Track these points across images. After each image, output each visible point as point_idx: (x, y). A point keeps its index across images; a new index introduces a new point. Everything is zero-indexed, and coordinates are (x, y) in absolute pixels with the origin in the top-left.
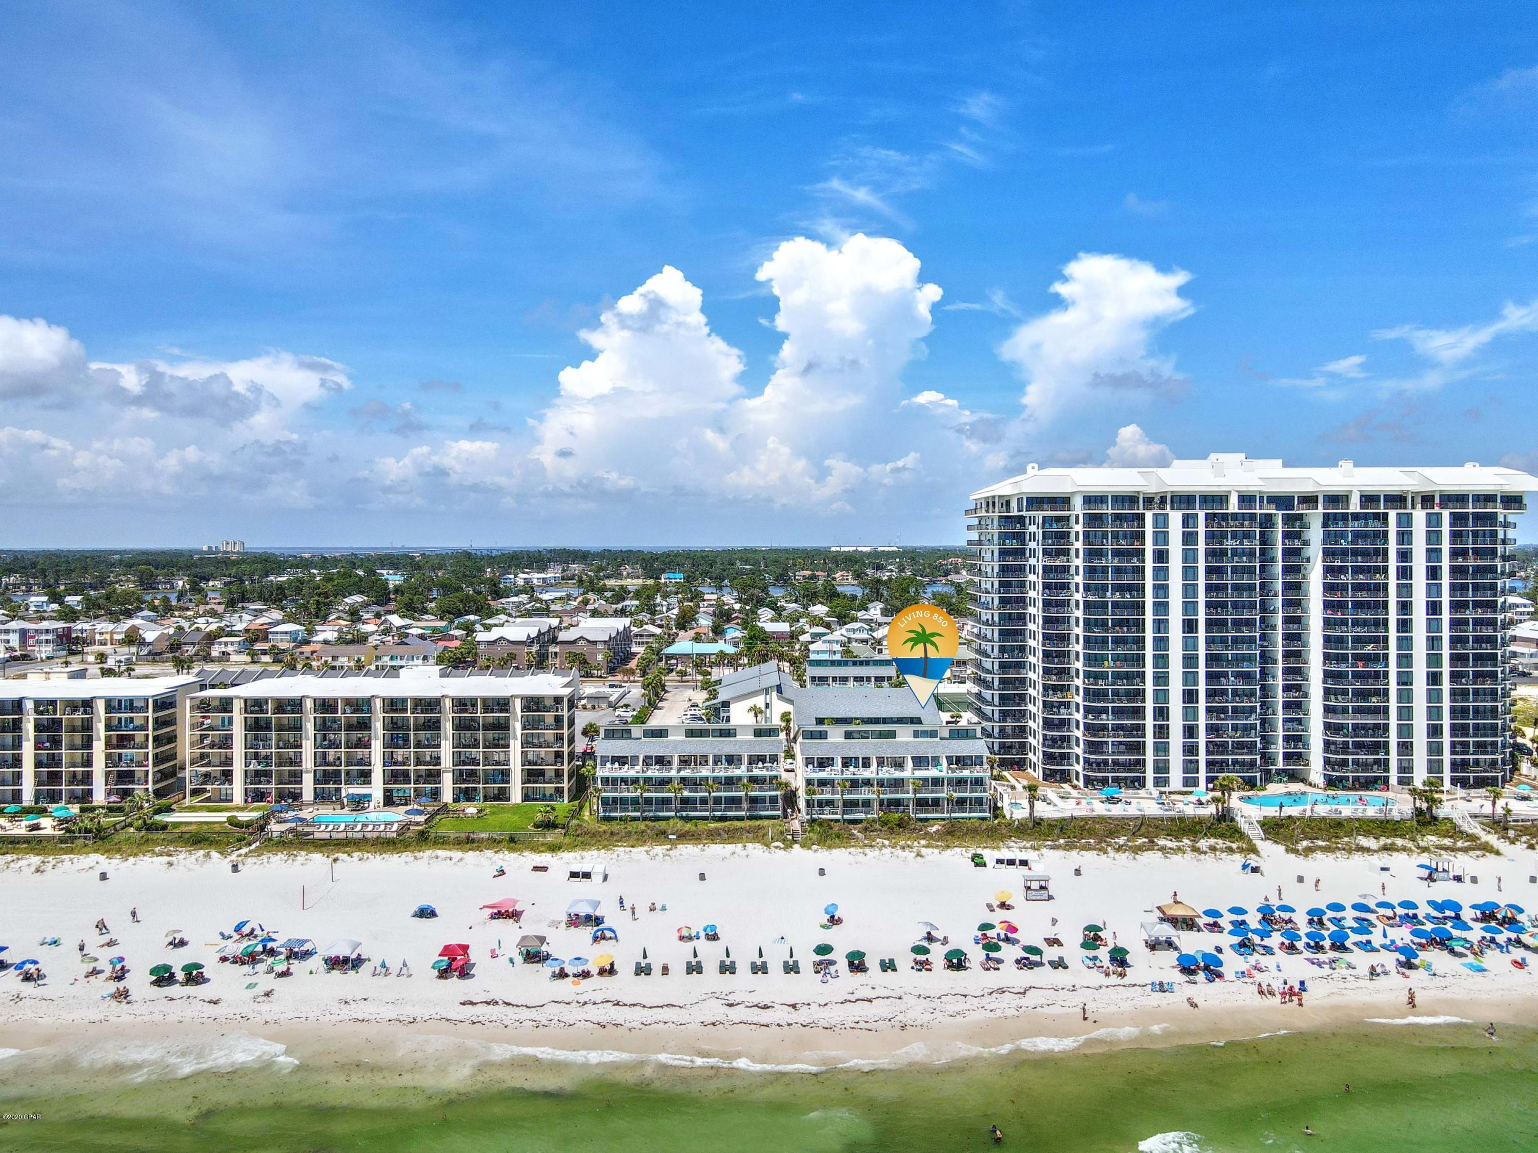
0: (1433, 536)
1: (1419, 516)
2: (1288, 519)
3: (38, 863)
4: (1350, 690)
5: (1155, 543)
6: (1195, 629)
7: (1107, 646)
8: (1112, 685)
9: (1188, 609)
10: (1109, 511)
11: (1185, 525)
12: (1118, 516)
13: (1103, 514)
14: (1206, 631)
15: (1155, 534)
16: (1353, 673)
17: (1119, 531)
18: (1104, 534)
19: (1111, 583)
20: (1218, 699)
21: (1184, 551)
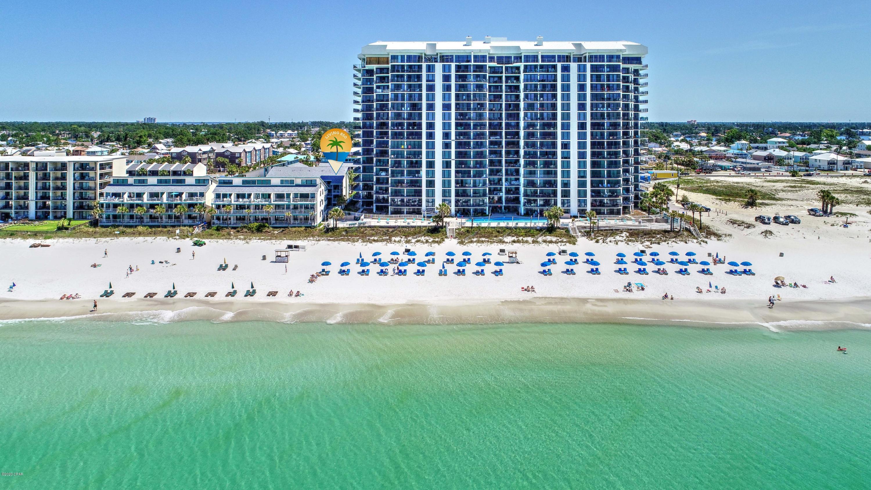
0: (581, 78)
1: (574, 66)
4: (539, 161)
5: (427, 81)
6: (450, 128)
7: (404, 137)
8: (407, 158)
9: (446, 117)
10: (406, 64)
11: (444, 70)
12: (410, 67)
13: (402, 65)
14: (456, 129)
15: (428, 76)
16: (540, 152)
17: (411, 75)
18: (402, 76)
19: (405, 102)
20: (463, 166)
21: (444, 85)
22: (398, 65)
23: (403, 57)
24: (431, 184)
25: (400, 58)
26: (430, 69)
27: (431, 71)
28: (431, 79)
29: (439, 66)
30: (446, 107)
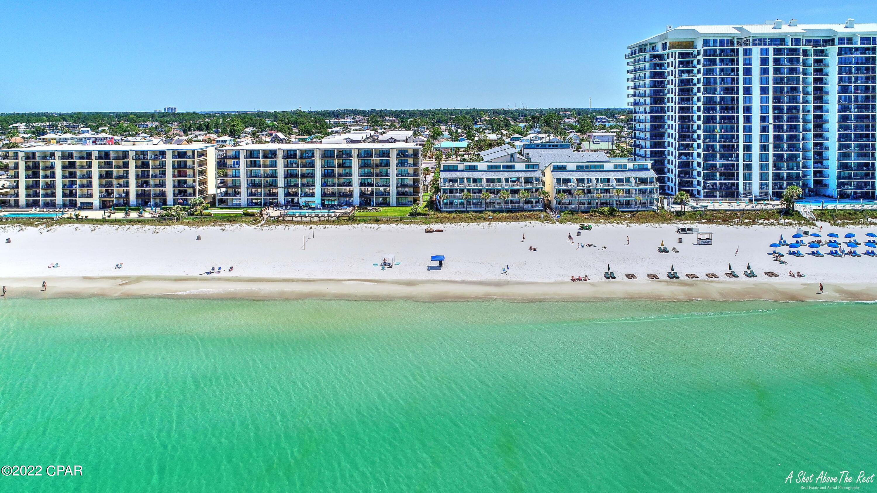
2: (816, 53)
3: (154, 229)
4: (853, 144)
5: (744, 64)
6: (767, 111)
7: (717, 121)
8: (719, 142)
9: (764, 100)
10: (718, 48)
11: (761, 54)
12: (722, 51)
13: (714, 49)
14: (774, 112)
15: (745, 60)
16: (855, 135)
17: (724, 59)
18: (715, 60)
19: (718, 86)
20: (780, 149)
21: (761, 69)
22: (710, 49)
23: (715, 41)
24: (748, 167)
25: (712, 42)
26: (747, 52)
27: (748, 54)
28: (748, 63)
29: (756, 50)
30: (764, 91)
